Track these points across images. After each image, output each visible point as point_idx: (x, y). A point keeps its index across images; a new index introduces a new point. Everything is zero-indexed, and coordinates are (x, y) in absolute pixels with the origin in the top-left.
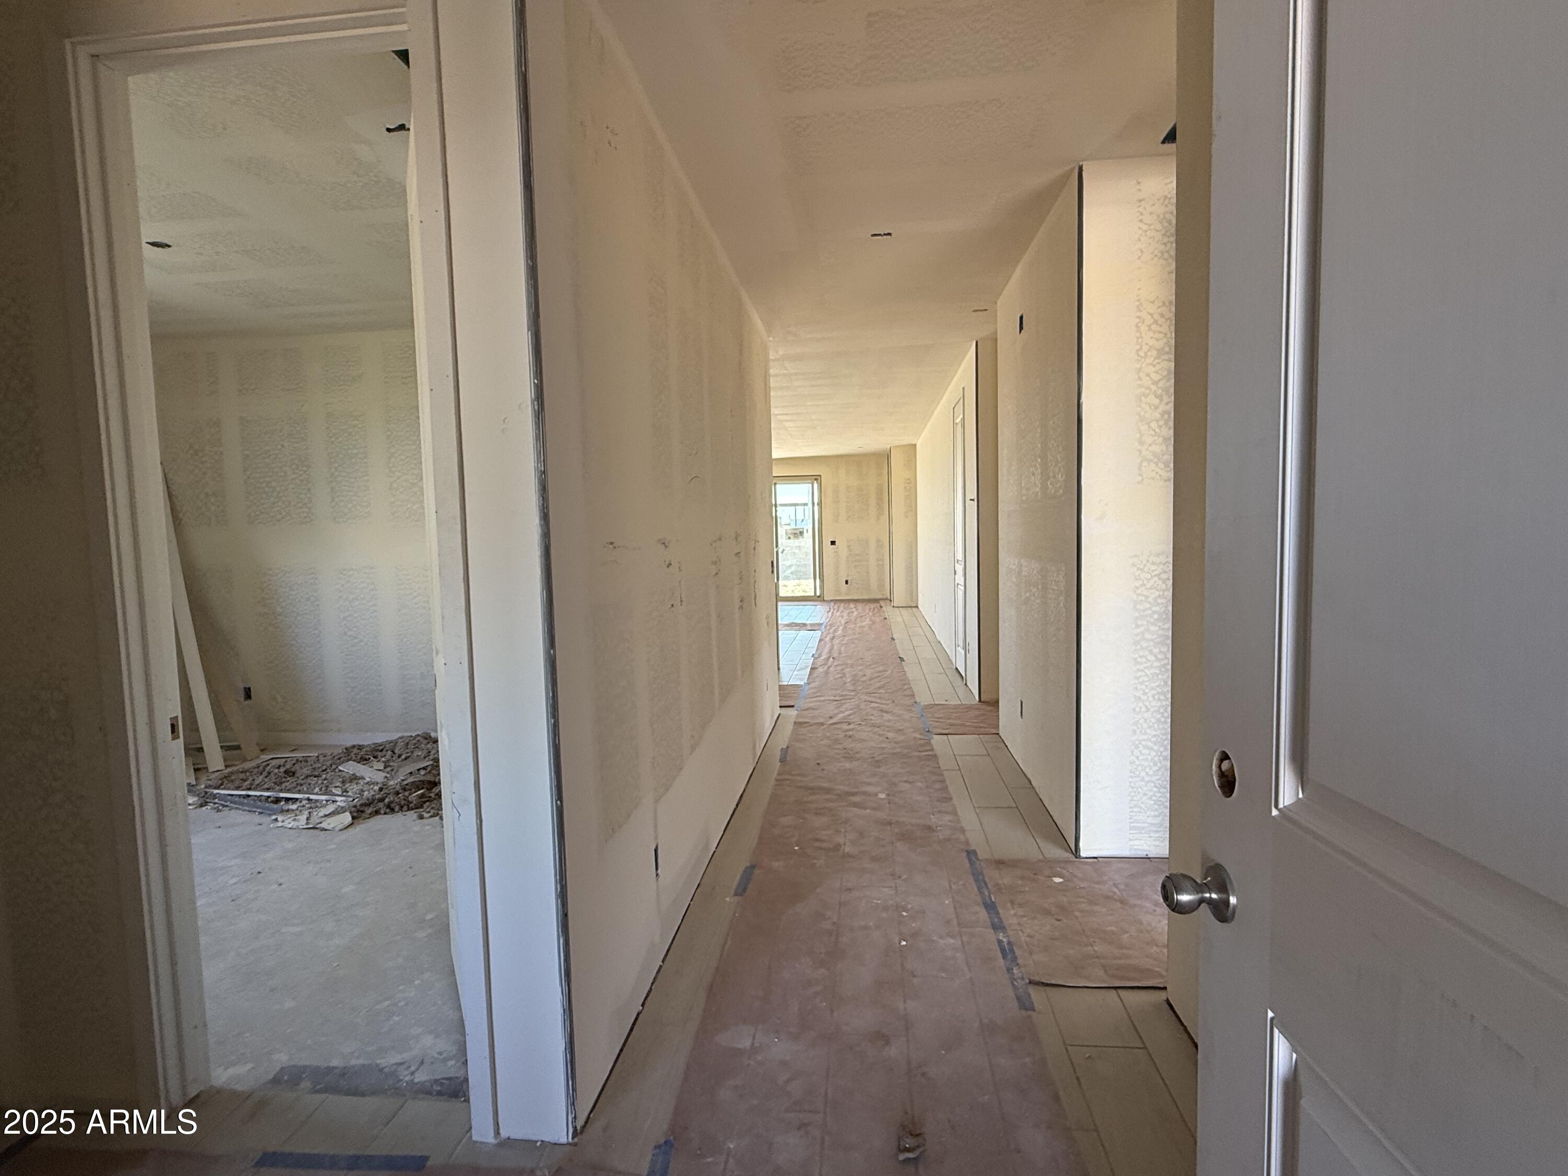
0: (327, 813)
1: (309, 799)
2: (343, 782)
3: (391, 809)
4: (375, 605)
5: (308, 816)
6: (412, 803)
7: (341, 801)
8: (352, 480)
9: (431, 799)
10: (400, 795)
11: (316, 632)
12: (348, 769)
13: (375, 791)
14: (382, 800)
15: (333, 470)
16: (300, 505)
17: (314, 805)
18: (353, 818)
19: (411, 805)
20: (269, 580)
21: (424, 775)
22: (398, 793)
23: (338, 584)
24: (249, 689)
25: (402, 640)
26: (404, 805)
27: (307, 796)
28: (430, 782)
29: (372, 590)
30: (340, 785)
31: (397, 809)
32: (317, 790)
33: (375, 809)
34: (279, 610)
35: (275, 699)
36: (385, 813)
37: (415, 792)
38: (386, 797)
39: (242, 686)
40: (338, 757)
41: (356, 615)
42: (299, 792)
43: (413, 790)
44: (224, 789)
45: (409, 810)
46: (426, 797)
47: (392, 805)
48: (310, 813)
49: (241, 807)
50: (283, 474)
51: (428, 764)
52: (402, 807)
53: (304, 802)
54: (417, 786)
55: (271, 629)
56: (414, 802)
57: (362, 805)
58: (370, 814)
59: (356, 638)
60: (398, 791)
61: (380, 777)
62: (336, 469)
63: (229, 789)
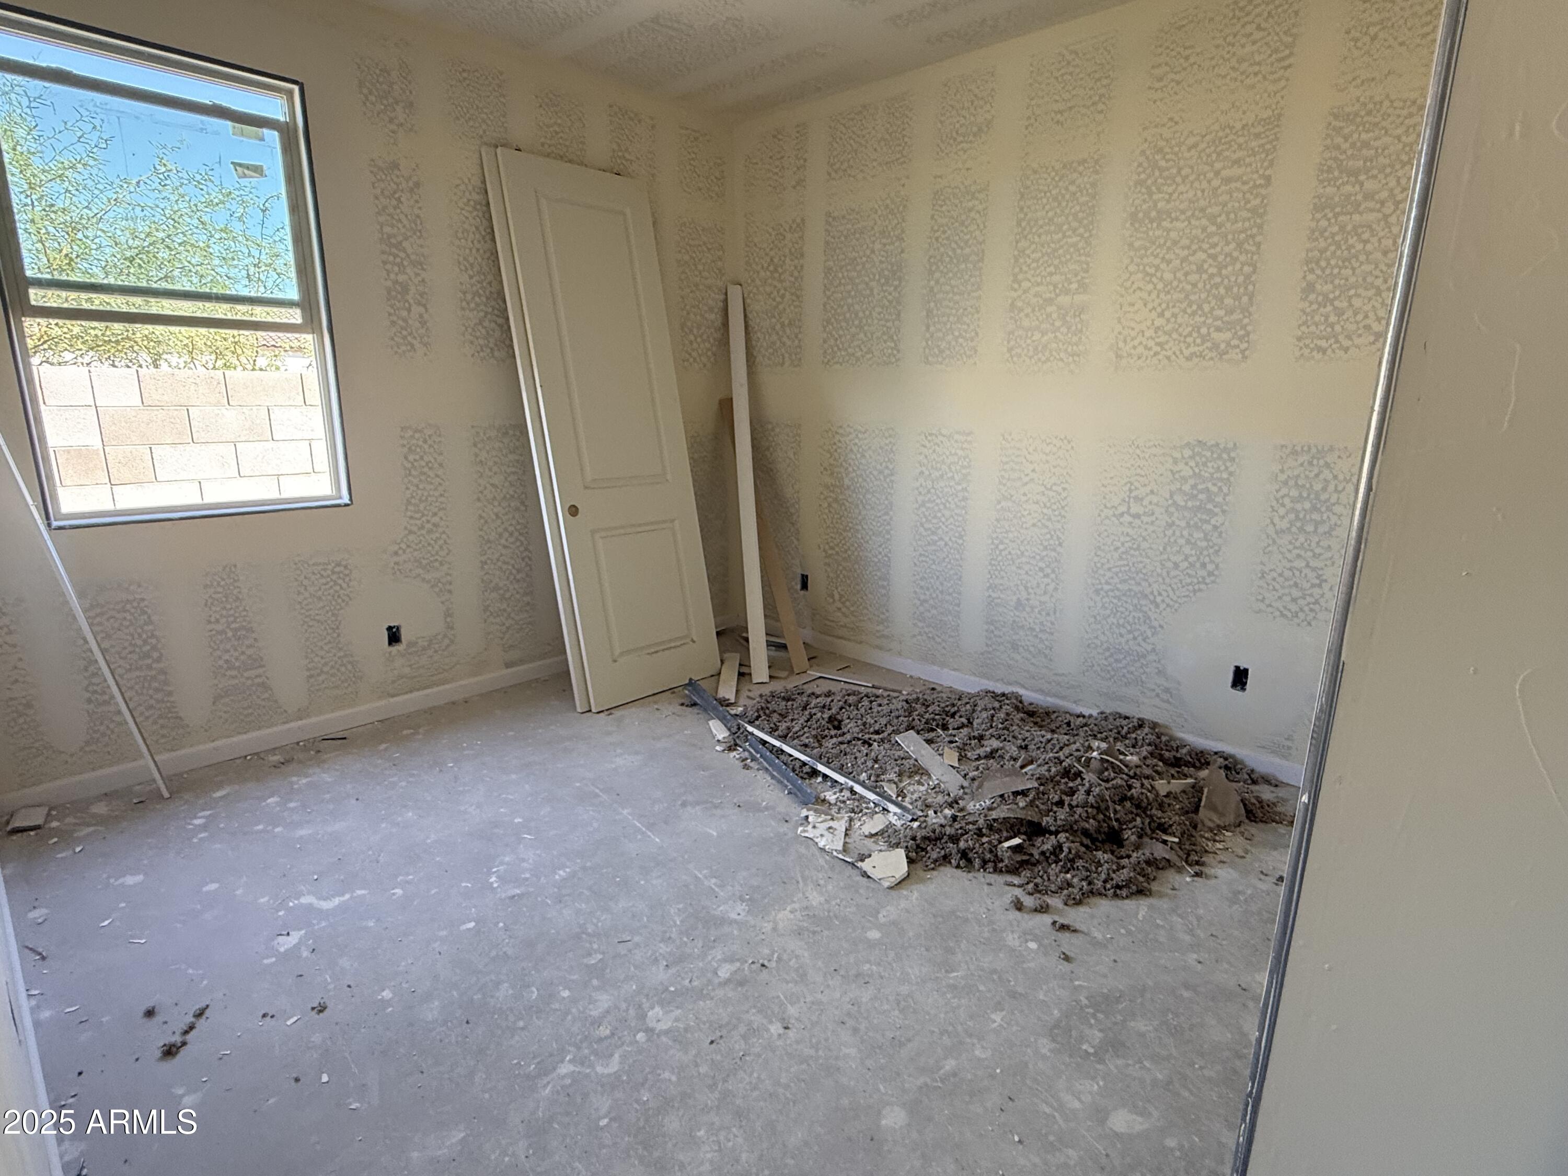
0: (873, 832)
1: (852, 791)
2: (900, 775)
3: (966, 860)
4: (965, 490)
5: (847, 825)
6: (1002, 861)
7: (894, 817)
8: (957, 298)
9: (1033, 860)
10: (985, 839)
11: (887, 517)
12: (908, 747)
13: (945, 817)
14: (955, 839)
15: (932, 283)
16: (885, 337)
17: (858, 808)
18: (911, 861)
19: (1000, 865)
20: (840, 441)
21: (1023, 808)
22: (979, 833)
23: (920, 454)
24: (807, 576)
25: (997, 547)
26: (989, 861)
27: (851, 783)
28: (1030, 823)
29: (963, 467)
30: (896, 780)
31: (977, 863)
32: (864, 776)
33: (943, 852)
34: (847, 482)
35: (832, 596)
36: (958, 867)
37: (1007, 839)
38: (962, 835)
39: (799, 571)
40: (897, 713)
41: (938, 501)
42: (841, 770)
43: (1005, 834)
44: (758, 727)
45: (995, 871)
46: (1025, 854)
47: (971, 855)
48: (851, 819)
49: (770, 769)
50: (868, 292)
51: (1029, 785)
52: (984, 862)
53: (847, 794)
54: (1013, 827)
55: (835, 505)
56: (1006, 861)
57: (925, 838)
58: (935, 861)
59: (934, 533)
60: (980, 829)
61: (953, 782)
62: (937, 282)
63: (762, 730)
